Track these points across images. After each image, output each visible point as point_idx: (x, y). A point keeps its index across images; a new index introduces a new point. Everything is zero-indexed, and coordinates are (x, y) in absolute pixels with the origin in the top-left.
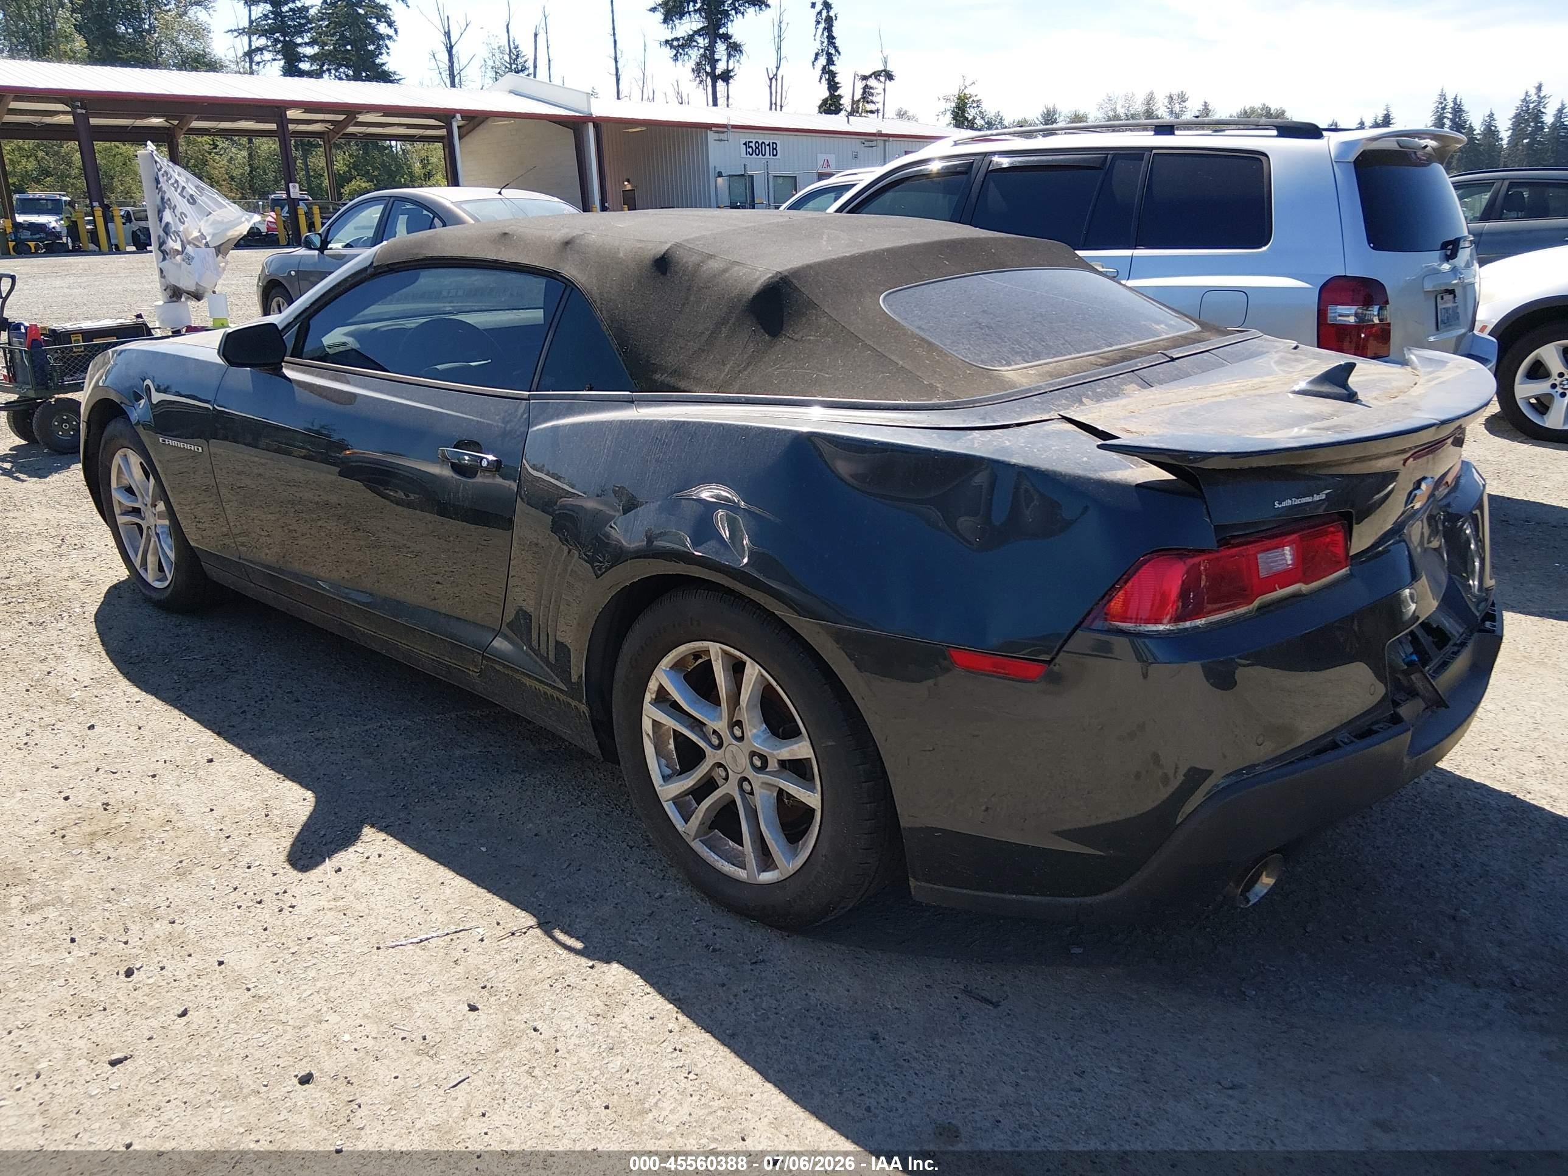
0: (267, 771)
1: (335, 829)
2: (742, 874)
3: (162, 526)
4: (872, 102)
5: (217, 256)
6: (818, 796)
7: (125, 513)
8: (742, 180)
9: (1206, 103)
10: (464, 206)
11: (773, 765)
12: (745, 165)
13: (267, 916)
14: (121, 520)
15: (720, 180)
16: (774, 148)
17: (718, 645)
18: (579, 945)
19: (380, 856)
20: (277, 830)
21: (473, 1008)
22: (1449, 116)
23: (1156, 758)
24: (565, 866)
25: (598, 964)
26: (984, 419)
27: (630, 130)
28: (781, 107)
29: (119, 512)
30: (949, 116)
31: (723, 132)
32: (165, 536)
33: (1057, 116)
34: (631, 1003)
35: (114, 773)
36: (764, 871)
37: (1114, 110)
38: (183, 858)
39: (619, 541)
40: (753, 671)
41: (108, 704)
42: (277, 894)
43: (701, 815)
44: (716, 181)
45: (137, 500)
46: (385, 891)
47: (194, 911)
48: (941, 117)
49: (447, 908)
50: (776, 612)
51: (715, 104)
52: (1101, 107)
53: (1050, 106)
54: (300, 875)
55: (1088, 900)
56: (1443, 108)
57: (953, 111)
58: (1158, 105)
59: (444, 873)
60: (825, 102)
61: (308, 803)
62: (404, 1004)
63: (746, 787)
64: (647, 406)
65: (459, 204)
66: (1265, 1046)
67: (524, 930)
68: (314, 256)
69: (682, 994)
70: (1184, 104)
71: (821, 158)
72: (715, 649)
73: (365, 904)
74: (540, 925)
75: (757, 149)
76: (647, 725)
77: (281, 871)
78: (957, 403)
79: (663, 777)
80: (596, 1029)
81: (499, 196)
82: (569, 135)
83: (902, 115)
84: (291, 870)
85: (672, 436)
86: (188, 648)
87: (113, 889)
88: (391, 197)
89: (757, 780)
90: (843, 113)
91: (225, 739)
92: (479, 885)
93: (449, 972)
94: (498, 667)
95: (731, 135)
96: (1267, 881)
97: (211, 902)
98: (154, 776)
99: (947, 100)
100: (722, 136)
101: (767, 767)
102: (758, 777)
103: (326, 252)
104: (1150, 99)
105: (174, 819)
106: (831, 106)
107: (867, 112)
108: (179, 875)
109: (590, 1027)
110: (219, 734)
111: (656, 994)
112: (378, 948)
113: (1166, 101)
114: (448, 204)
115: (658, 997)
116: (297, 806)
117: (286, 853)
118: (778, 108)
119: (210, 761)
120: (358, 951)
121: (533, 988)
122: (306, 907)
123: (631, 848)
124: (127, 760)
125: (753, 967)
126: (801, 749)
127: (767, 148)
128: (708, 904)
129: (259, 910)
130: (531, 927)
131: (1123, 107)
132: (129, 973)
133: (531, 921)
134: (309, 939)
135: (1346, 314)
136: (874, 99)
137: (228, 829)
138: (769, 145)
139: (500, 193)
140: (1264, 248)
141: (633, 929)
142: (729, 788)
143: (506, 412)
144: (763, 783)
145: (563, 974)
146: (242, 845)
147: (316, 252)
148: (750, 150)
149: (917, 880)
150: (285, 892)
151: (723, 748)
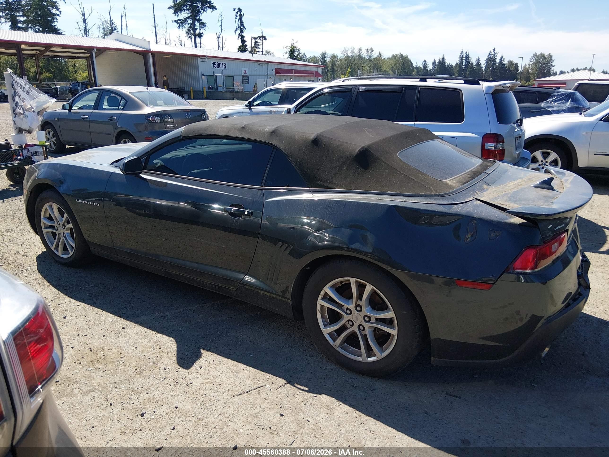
0: (149, 331)
1: (190, 352)
2: (360, 359)
3: (67, 233)
4: (259, 48)
5: (38, 116)
6: (396, 331)
7: (46, 228)
8: (212, 77)
9: (380, 52)
10: (134, 94)
11: (373, 320)
12: (213, 72)
13: (184, 388)
14: (45, 231)
15: (203, 77)
16: (224, 65)
17: (354, 279)
18: (307, 389)
19: (214, 361)
20: (167, 354)
21: (282, 415)
22: (465, 59)
23: (518, 313)
24: (285, 360)
25: (318, 395)
26: (453, 200)
27: (166, 56)
28: (223, 48)
29: (44, 227)
30: (288, 55)
31: (204, 58)
32: (69, 237)
33: (326, 55)
34: (337, 408)
35: (86, 336)
36: (369, 357)
37: (347, 54)
38: (136, 368)
39: (314, 243)
40: (369, 288)
41: (66, 307)
42: (182, 379)
43: (342, 338)
44: (202, 77)
45: (54, 223)
46: (224, 374)
47: (154, 388)
48: (285, 54)
49: (250, 379)
50: (385, 268)
51: (196, 46)
52: (342, 53)
53: (324, 52)
54: (187, 371)
55: (498, 361)
56: (463, 56)
57: (289, 53)
58: (363, 52)
59: (242, 366)
60: (240, 47)
61: (173, 342)
62: (254, 416)
63: (362, 328)
64: (317, 193)
65: (132, 93)
66: (547, 403)
67: (284, 385)
68: (66, 112)
69: (353, 404)
70: (372, 52)
71: (243, 70)
72: (353, 281)
73: (219, 380)
74: (289, 382)
75: (218, 66)
76: (318, 307)
77: (178, 370)
78: (443, 195)
79: (324, 325)
80: (329, 419)
81: (147, 90)
82: (141, 58)
83: (268, 53)
84: (182, 369)
85: (336, 205)
86: (86, 282)
87: (115, 383)
88: (101, 90)
89: (367, 326)
90: (247, 52)
91: (124, 319)
92: (257, 369)
93: (265, 403)
94: (247, 287)
95: (207, 60)
96: (547, 349)
97: (158, 384)
98: (104, 336)
99: (287, 48)
100: (204, 60)
101: (370, 321)
102: (368, 325)
103: (72, 111)
104: (360, 50)
105: (123, 352)
106: (243, 49)
107: (257, 51)
108: (138, 375)
109: (327, 418)
110: (120, 317)
111: (343, 404)
112: (234, 396)
113: (366, 51)
114: (128, 93)
115: (345, 405)
116: (169, 344)
117: (176, 362)
118: (221, 49)
119: (124, 328)
120: (227, 398)
121: (299, 406)
122: (198, 383)
123: (305, 351)
124: (88, 330)
125: (372, 392)
126: (390, 314)
127: (222, 65)
128: (344, 370)
129: (179, 386)
130: (286, 384)
131: (350, 53)
132: (142, 415)
133: (284, 382)
134: (205, 395)
135: (491, 146)
136: (259, 47)
137: (148, 355)
138: (222, 64)
139: (147, 89)
140: (462, 123)
141: (322, 381)
142: (355, 328)
143: (253, 194)
144: (370, 326)
145: (307, 400)
146: (157, 361)
147: (67, 111)
148: (215, 66)
149: (434, 357)
150: (185, 378)
151: (352, 314)
